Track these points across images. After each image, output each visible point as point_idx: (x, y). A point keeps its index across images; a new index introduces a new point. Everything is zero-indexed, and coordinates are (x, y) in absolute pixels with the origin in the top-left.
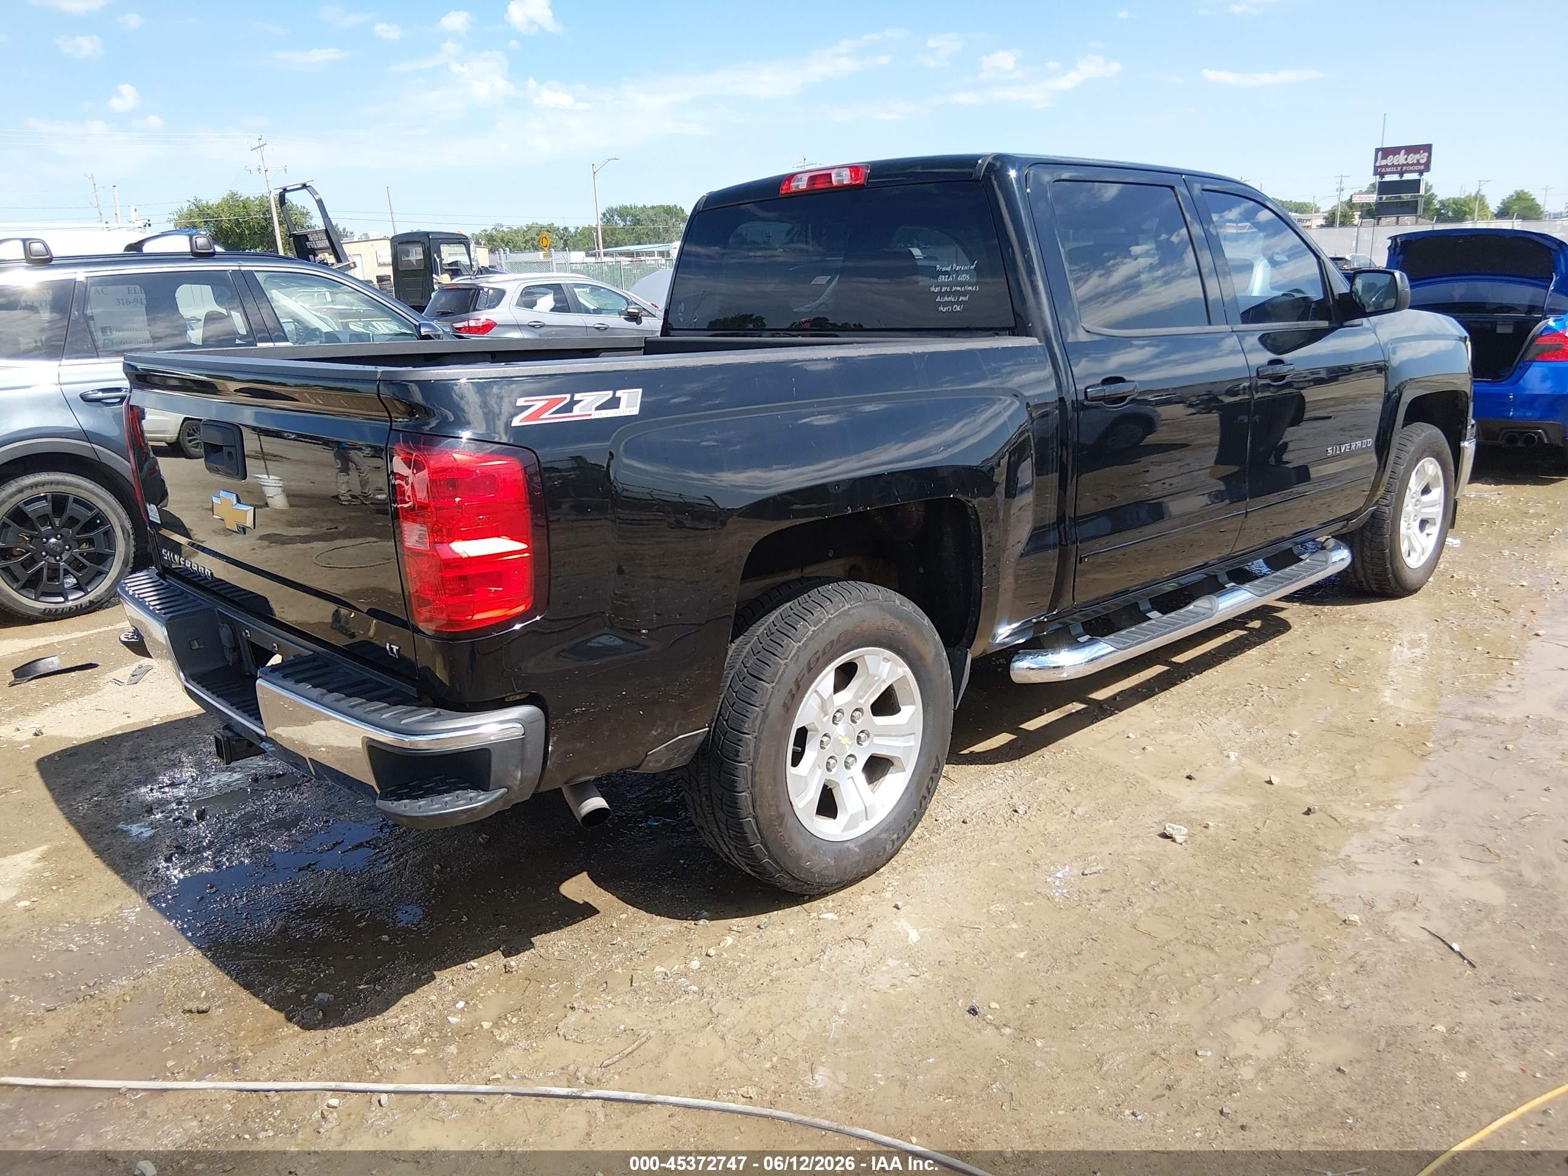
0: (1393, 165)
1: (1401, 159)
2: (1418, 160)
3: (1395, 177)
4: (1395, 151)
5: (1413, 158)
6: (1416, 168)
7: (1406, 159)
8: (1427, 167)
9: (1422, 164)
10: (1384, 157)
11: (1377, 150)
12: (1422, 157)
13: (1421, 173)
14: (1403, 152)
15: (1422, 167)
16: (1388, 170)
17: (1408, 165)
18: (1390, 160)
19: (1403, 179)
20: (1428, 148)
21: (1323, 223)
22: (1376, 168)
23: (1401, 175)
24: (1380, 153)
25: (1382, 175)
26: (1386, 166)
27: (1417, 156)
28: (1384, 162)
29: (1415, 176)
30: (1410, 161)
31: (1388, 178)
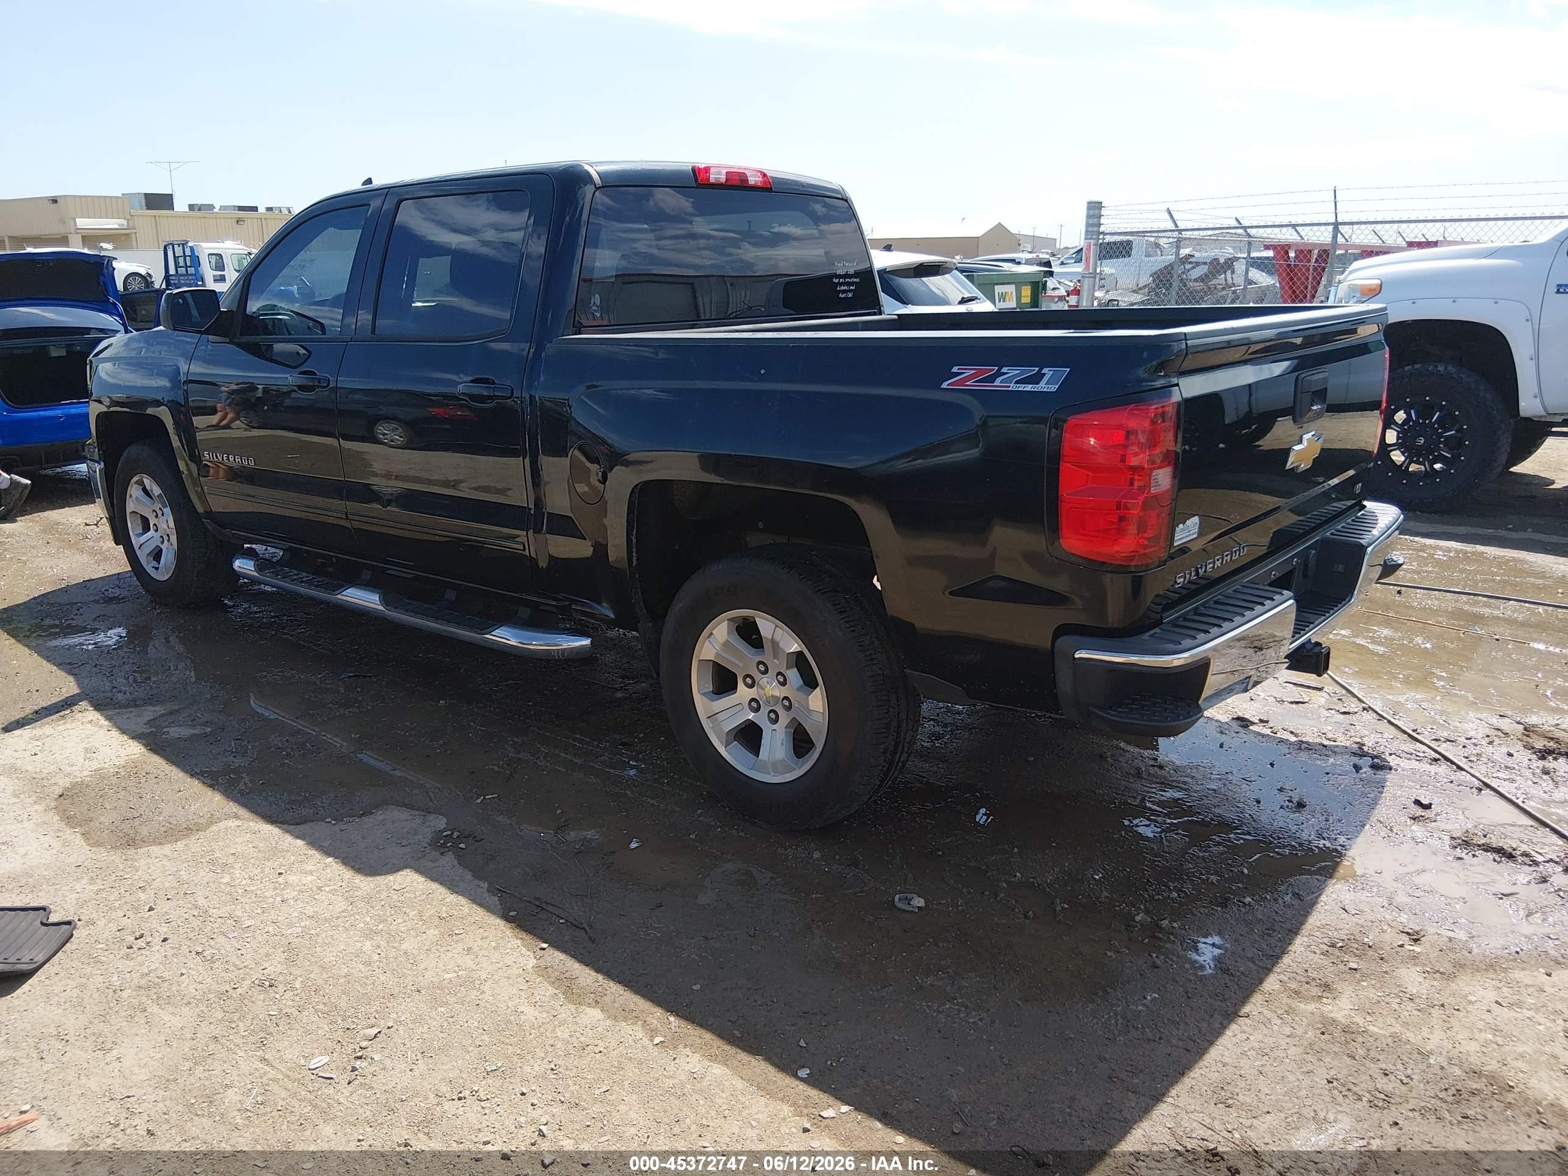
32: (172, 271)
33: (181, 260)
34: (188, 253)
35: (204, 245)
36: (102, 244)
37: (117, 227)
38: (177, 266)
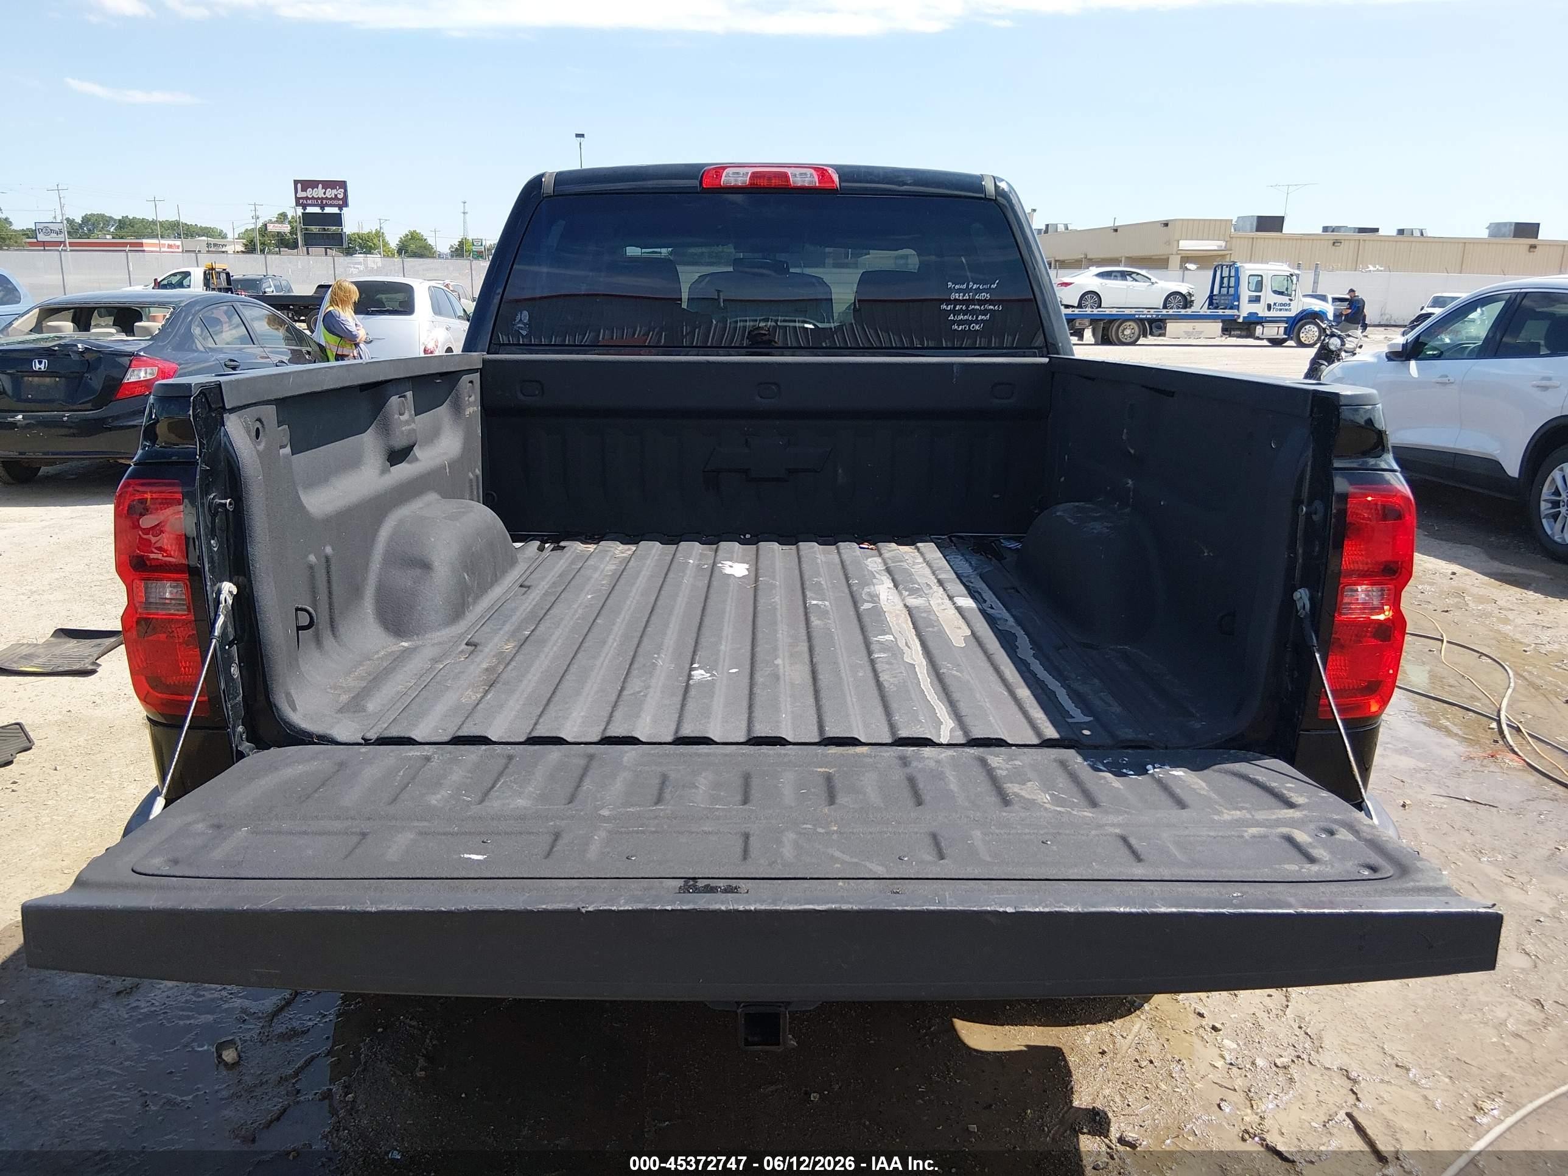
0: (313, 198)
1: (319, 192)
2: (336, 195)
3: (317, 210)
4: (313, 184)
5: (330, 193)
6: (335, 202)
7: (325, 193)
8: (345, 203)
9: (339, 199)
10: (304, 190)
11: (296, 182)
12: (340, 193)
13: (341, 208)
14: (320, 186)
15: (341, 202)
16: (309, 202)
17: (327, 198)
18: (309, 193)
19: (325, 211)
20: (343, 185)
21: (243, 249)
22: (297, 199)
23: (322, 208)
24: (299, 186)
25: (304, 207)
26: (307, 198)
27: (334, 192)
28: (304, 194)
29: (335, 210)
30: (328, 195)
31: (310, 210)
32: (1216, 292)
33: (1226, 280)
34: (1233, 274)
35: (1248, 266)
36: (1187, 265)
37: (1216, 248)
38: (1221, 287)
